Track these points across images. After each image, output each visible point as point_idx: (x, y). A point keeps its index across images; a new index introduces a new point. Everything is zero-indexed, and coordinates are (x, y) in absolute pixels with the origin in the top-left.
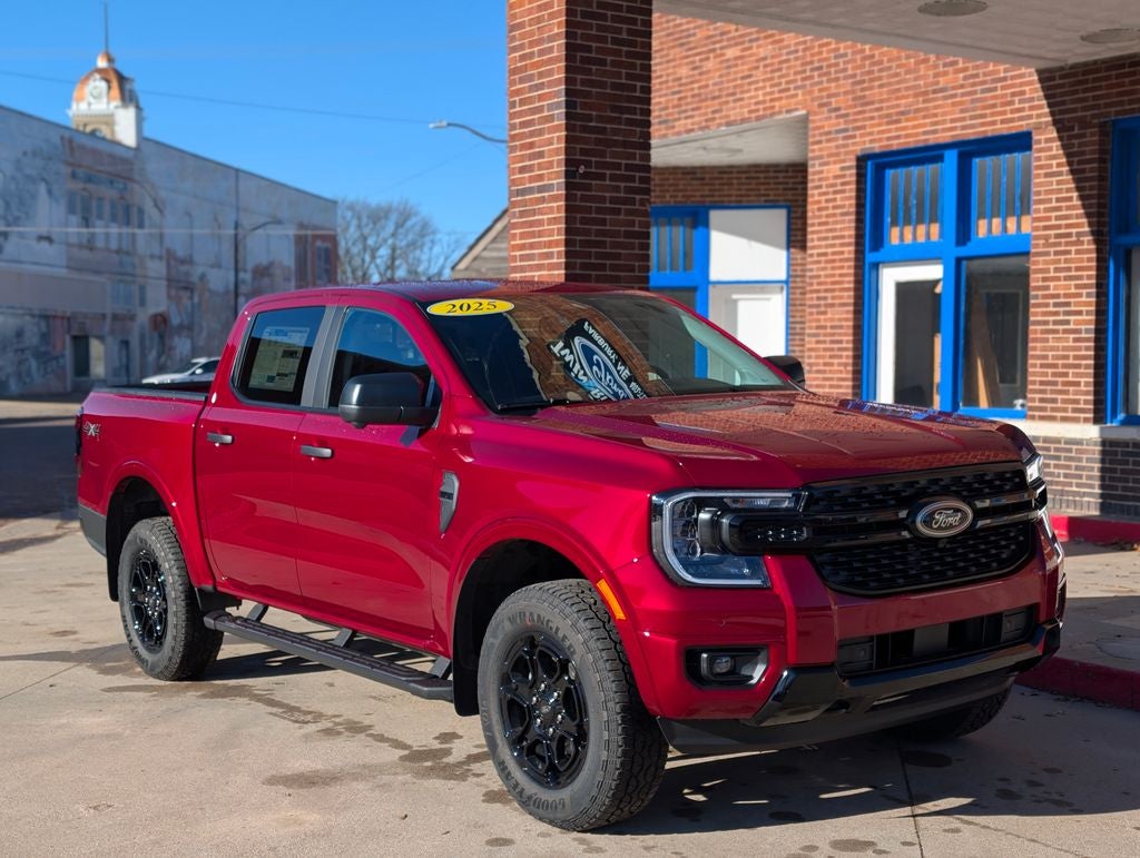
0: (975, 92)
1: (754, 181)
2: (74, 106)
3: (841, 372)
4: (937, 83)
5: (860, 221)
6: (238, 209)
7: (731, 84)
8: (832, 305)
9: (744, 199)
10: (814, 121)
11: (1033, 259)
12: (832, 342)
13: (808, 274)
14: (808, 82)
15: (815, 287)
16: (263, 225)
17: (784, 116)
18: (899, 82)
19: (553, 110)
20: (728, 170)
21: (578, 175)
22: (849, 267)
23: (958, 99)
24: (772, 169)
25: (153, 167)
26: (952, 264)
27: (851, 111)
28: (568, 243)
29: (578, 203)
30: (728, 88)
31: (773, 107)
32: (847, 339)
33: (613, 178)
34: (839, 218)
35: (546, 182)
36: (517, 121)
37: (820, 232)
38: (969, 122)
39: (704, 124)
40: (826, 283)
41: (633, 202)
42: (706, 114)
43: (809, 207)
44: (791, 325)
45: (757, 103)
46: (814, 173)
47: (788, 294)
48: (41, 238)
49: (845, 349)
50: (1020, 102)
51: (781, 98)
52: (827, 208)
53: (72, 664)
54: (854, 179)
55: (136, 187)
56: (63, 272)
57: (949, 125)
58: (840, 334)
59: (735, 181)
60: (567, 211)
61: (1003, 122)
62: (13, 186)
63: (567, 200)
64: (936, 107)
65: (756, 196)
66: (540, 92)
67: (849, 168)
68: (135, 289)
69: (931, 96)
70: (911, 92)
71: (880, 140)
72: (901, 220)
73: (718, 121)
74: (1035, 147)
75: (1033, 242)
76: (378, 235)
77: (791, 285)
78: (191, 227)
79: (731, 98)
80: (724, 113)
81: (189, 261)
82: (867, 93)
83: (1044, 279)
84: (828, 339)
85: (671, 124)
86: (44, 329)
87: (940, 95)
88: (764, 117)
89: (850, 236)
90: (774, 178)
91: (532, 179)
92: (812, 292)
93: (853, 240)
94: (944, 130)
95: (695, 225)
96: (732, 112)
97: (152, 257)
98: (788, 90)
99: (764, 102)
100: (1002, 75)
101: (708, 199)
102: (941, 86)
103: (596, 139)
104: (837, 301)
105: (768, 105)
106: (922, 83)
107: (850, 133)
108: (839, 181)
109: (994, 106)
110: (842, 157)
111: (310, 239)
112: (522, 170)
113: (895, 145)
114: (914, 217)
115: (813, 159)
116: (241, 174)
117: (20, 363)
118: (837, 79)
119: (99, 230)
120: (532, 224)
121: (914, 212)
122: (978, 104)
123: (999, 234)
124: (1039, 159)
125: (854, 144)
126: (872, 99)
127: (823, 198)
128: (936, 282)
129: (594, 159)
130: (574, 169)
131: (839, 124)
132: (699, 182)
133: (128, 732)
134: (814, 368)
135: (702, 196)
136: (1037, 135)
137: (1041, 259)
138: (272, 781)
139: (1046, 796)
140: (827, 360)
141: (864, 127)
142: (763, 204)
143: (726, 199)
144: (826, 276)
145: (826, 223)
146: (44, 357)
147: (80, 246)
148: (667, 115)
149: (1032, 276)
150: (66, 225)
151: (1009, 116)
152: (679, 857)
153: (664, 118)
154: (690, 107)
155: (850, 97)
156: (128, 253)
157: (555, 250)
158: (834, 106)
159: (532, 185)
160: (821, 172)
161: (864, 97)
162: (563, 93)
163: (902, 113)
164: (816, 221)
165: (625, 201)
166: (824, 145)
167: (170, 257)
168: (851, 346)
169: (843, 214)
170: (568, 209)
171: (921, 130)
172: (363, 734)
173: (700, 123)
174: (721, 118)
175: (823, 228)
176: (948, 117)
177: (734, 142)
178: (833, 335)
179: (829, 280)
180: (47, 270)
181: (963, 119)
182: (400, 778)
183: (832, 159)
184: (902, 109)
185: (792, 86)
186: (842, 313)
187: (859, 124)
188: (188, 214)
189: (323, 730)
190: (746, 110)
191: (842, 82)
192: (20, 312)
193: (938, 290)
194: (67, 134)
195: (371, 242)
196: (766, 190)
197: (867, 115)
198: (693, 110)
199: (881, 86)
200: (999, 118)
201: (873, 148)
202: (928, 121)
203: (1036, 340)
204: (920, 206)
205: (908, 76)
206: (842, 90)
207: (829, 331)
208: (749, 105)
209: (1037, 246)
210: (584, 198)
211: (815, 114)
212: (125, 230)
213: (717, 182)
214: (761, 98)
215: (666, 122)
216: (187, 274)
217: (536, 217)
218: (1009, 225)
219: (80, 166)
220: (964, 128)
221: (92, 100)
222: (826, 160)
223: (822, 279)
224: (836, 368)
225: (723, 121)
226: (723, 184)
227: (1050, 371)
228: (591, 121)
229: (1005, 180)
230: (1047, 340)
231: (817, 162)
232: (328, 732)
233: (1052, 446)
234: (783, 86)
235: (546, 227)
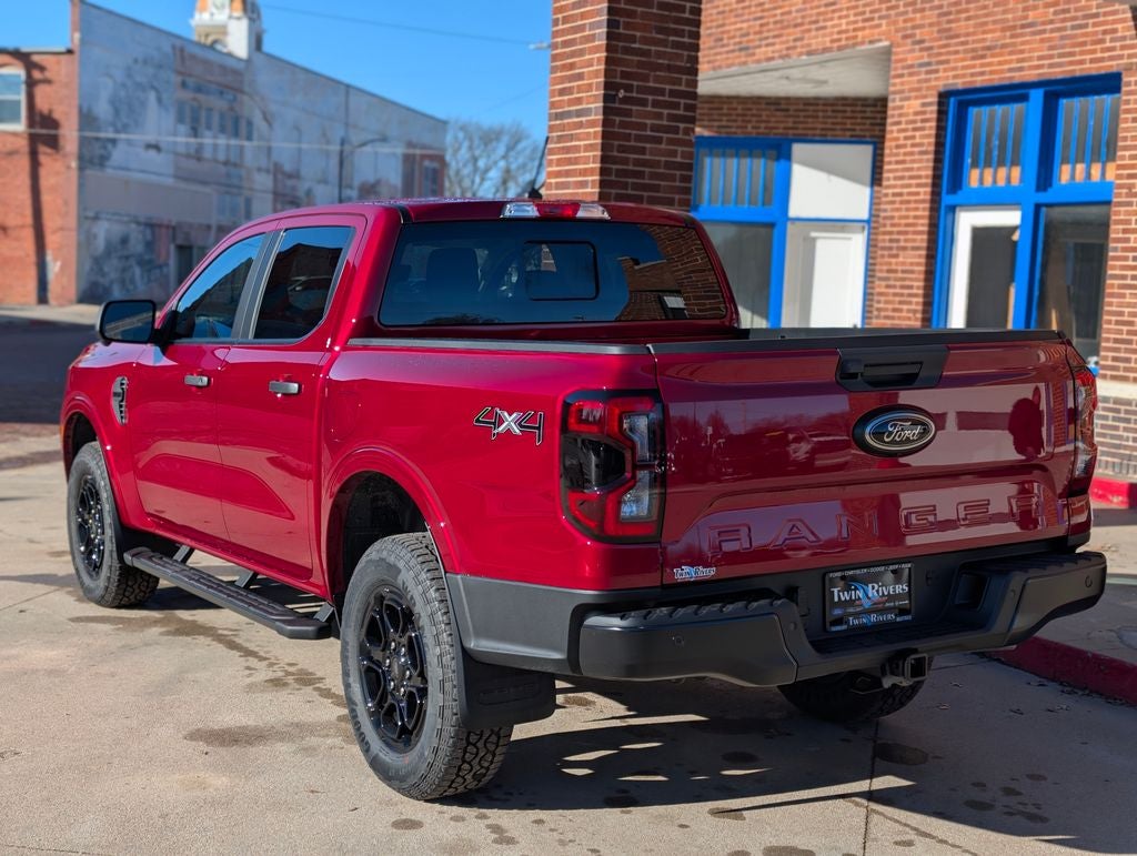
0: (1064, 29)
1: (840, 115)
2: (197, 16)
3: (909, 319)
4: (1026, 17)
5: (938, 160)
6: (347, 125)
7: (815, 11)
8: (904, 248)
9: (830, 133)
10: (897, 54)
11: (1114, 209)
12: (902, 287)
13: (882, 214)
14: (892, 12)
15: (888, 229)
16: (372, 141)
17: (868, 47)
18: (986, 15)
19: (594, 29)
20: (812, 102)
21: (617, 100)
22: (924, 209)
23: (1047, 35)
24: (860, 103)
25: (264, 79)
26: (1031, 209)
27: (936, 44)
28: (603, 171)
29: (616, 130)
30: (811, 16)
31: (856, 37)
32: (918, 285)
33: (656, 104)
34: (917, 157)
35: (584, 106)
36: (560, 40)
37: (896, 170)
38: (1057, 60)
39: (784, 52)
40: (899, 225)
41: (676, 130)
42: (787, 42)
43: (887, 144)
44: (870, 267)
45: (839, 32)
46: (894, 108)
47: (869, 234)
48: (149, 146)
49: (916, 295)
50: (1112, 40)
51: (864, 28)
52: (905, 146)
53: (53, 588)
54: (935, 116)
55: (245, 98)
56: (170, 181)
57: (1036, 63)
58: (911, 279)
59: (821, 114)
60: (603, 138)
61: (1092, 61)
62: (122, 93)
63: (604, 125)
64: (1023, 43)
65: (842, 130)
66: (582, 10)
67: (930, 104)
68: (241, 201)
69: (1019, 31)
70: (999, 26)
71: (964, 76)
72: (982, 163)
73: (799, 50)
74: (1124, 89)
75: (1116, 191)
76: (489, 156)
77: (873, 225)
78: (299, 141)
79: (813, 26)
80: (806, 42)
81: (295, 175)
82: (953, 25)
83: (1125, 231)
84: (898, 283)
85: (751, 51)
86: (149, 237)
87: (1028, 30)
88: (846, 47)
89: (927, 177)
90: (861, 112)
91: (571, 102)
92: (885, 233)
93: (929, 181)
94: (1031, 68)
95: (778, 158)
96: (813, 41)
97: (259, 170)
98: (872, 19)
99: (847, 31)
100: (1094, 11)
101: (791, 132)
102: (1029, 21)
103: (639, 61)
104: (909, 245)
105: (851, 34)
106: (1010, 16)
107: (934, 67)
108: (919, 118)
109: (1083, 44)
110: (924, 92)
111: (418, 158)
112: (562, 92)
113: (979, 81)
114: (995, 159)
115: (895, 93)
116: (351, 91)
117: (124, 270)
118: (923, 10)
119: (208, 140)
120: (568, 150)
121: (995, 153)
122: (1067, 42)
123: (1082, 181)
124: (1127, 102)
125: (936, 79)
126: (958, 32)
127: (902, 135)
128: (1013, 229)
129: (635, 83)
130: (614, 93)
131: (922, 57)
132: (783, 113)
133: (73, 668)
134: (883, 314)
135: (785, 128)
136: (1127, 76)
137: (1122, 209)
138: (195, 736)
139: (1021, 808)
140: (897, 306)
141: (947, 62)
142: (848, 139)
143: (810, 132)
144: (901, 217)
145: (903, 162)
146: (148, 265)
147: (188, 156)
148: (748, 41)
149: (1113, 227)
150: (175, 135)
151: (1099, 55)
152: (594, 855)
153: (744, 45)
154: (771, 34)
155: (935, 29)
156: (235, 165)
157: (590, 178)
158: (918, 38)
159: (571, 108)
160: (901, 107)
161: (949, 29)
162: (605, 11)
163: (989, 48)
164: (893, 159)
165: (667, 129)
166: (905, 79)
167: (277, 171)
168: (921, 292)
169: (922, 153)
170: (605, 135)
171: (1006, 67)
172: (311, 687)
173: (781, 51)
174: (802, 47)
175: (900, 166)
176: (1036, 54)
177: (817, 73)
178: (904, 279)
179: (903, 221)
180: (154, 178)
181: (1051, 57)
182: (329, 741)
183: (913, 94)
184: (988, 44)
185: (876, 15)
186: (915, 256)
187: (943, 58)
188: (297, 128)
189: (271, 681)
190: (828, 39)
191: (927, 13)
192: (126, 219)
193: (1016, 237)
194: (178, 43)
195: (481, 164)
196: (852, 124)
197: (951, 49)
198: (775, 37)
199: (968, 19)
200: (1088, 57)
201: (956, 84)
202: (1014, 57)
203: (1112, 295)
204: (1002, 148)
205: (996, 9)
206: (927, 21)
207: (900, 275)
208: (832, 34)
209: (1119, 195)
210: (623, 125)
211: (899, 46)
212: (233, 142)
213: (802, 114)
214: (844, 27)
215: (747, 48)
216: (294, 188)
217: (573, 143)
218: (1093, 172)
219: (190, 75)
220: (1051, 66)
221: (214, 10)
222: (907, 94)
223: (896, 221)
224: (904, 314)
225: (804, 50)
226: (809, 117)
227: (1125, 328)
228: (635, 42)
229: (1092, 123)
230: (1123, 296)
231: (898, 97)
232: (277, 683)
233: (1123, 408)
234: (868, 15)
235: (582, 154)
